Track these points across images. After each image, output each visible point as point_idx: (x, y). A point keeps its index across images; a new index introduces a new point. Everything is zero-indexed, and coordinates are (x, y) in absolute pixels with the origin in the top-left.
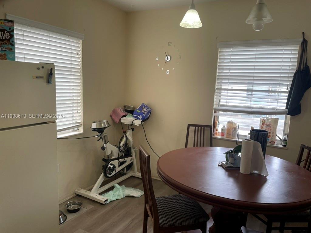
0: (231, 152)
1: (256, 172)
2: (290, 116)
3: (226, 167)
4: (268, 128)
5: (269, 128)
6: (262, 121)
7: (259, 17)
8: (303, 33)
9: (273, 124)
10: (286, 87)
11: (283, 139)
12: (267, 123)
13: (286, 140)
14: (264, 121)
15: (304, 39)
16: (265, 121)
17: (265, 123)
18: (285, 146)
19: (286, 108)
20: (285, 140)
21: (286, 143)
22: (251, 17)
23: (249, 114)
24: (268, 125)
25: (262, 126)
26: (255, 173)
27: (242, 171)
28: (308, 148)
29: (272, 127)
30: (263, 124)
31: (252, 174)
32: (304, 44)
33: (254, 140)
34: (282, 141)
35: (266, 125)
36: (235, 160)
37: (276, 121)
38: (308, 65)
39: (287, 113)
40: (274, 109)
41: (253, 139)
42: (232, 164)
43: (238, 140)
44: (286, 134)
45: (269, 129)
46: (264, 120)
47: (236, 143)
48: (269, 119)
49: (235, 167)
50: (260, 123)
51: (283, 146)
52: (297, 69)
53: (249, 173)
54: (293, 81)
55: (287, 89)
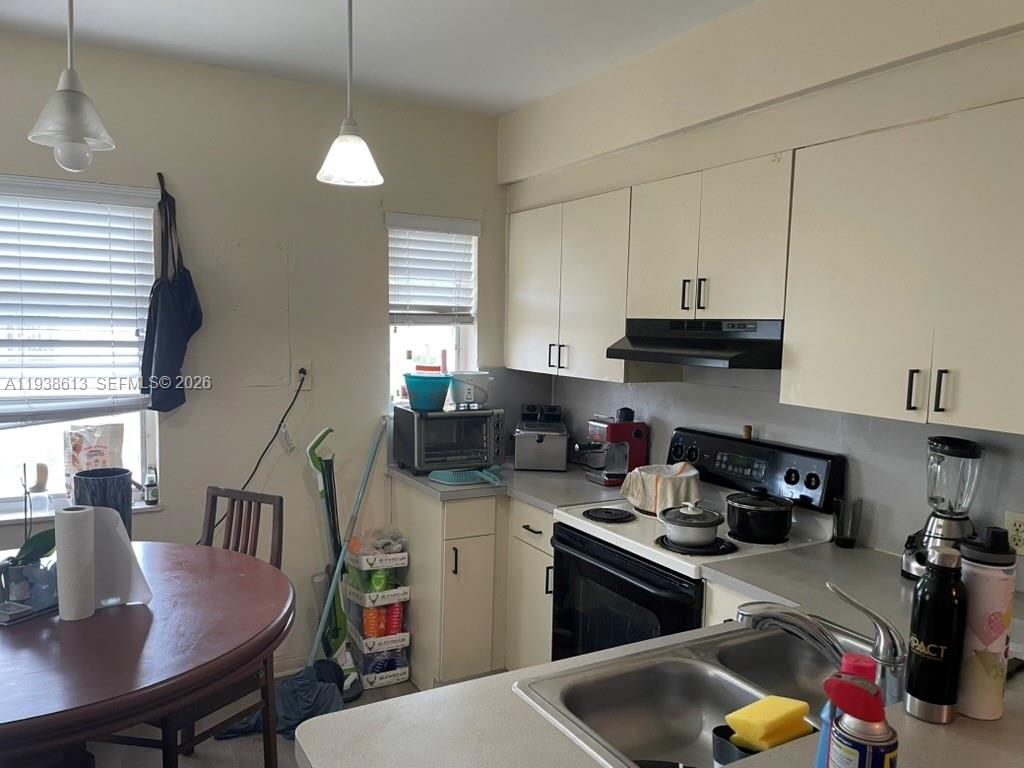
0: (13, 565)
1: (112, 601)
2: (156, 412)
3: (8, 619)
4: (96, 458)
5: (99, 457)
6: (73, 440)
7: (75, 132)
8: (160, 176)
9: (108, 445)
10: (135, 329)
11: (146, 483)
12: (91, 441)
13: (155, 485)
14: (77, 438)
15: (166, 192)
16: (81, 436)
17: (84, 446)
18: (154, 503)
19: (144, 391)
20: (152, 485)
21: (155, 494)
22: (51, 128)
23: (23, 423)
24: (93, 449)
25: (74, 456)
26: (112, 606)
27: (66, 613)
28: (227, 493)
29: (107, 454)
30: (76, 448)
31: (100, 612)
32: (167, 208)
33: (94, 505)
34: (144, 491)
35: (86, 452)
36: (31, 585)
37: (117, 432)
38: (187, 264)
39: (150, 405)
40: (106, 397)
41: (90, 502)
42: (22, 602)
43: (28, 516)
44: (150, 468)
45: (97, 461)
46: (76, 434)
47: (24, 527)
48: (96, 429)
49: (35, 610)
50: (66, 446)
51: (148, 503)
52: (159, 276)
53: (93, 612)
54: (153, 311)
55: (137, 334)
